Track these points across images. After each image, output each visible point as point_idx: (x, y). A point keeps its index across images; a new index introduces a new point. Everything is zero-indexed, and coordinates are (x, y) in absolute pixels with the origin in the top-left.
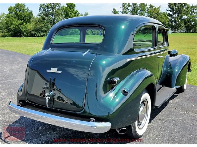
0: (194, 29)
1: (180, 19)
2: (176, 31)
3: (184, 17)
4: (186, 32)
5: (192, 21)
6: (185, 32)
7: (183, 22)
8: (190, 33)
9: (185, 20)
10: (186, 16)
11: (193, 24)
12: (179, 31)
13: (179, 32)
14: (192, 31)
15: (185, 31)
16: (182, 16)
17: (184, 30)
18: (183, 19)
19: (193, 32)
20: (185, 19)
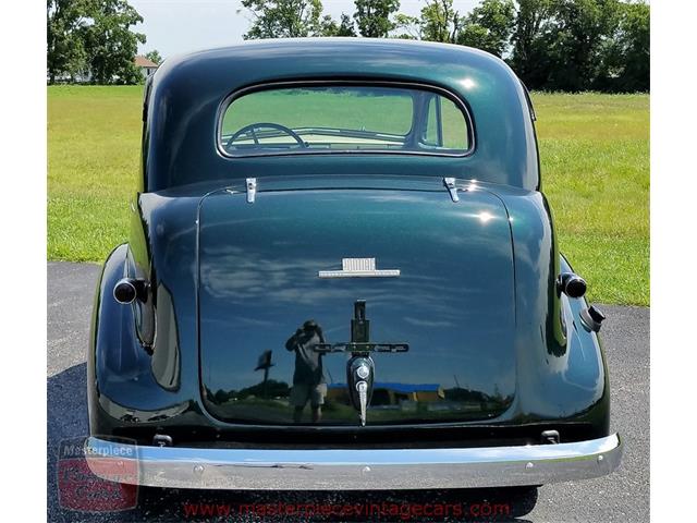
0: (122, 70)
1: (67, 26)
2: (56, 78)
3: (81, 19)
4: (93, 83)
5: (113, 39)
6: (88, 79)
7: (80, 43)
8: (110, 84)
9: (84, 33)
10: (89, 15)
11: (120, 48)
12: (69, 77)
13: (68, 81)
14: (116, 77)
15: (90, 75)
16: (75, 16)
17: (86, 74)
18: (78, 28)
19: (119, 83)
20: (85, 29)
